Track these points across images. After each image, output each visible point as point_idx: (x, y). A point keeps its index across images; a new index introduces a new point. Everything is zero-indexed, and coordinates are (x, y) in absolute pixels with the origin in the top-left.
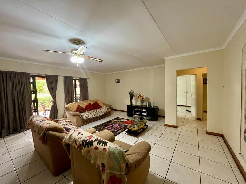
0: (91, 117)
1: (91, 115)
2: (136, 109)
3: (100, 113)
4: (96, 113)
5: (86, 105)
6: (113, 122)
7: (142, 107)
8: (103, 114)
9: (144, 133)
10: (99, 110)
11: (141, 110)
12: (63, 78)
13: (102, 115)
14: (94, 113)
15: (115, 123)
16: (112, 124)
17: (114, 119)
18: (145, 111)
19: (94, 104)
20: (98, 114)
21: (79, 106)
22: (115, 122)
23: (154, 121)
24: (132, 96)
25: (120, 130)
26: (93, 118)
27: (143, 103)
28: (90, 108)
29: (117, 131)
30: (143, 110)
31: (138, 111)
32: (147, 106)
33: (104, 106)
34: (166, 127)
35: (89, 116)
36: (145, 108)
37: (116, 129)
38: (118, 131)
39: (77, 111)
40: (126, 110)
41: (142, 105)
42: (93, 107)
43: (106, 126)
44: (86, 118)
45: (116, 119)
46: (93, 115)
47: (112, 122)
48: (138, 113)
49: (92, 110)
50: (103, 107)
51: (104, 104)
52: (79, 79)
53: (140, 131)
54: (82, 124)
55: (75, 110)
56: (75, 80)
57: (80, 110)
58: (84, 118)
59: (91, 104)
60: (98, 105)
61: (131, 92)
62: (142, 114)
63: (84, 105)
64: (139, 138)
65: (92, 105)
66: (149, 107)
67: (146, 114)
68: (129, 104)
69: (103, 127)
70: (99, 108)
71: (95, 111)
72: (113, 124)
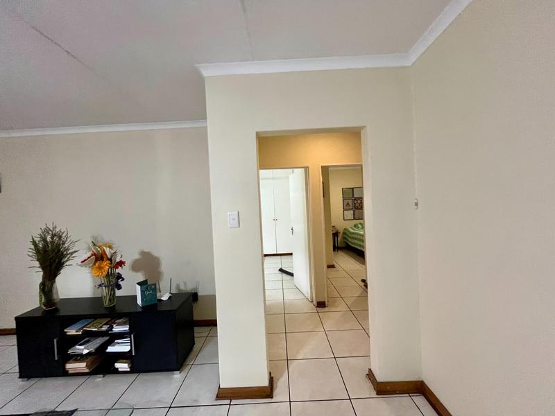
2: (72, 331)
18: (126, 329)
24: (51, 257)
27: (119, 287)
30: (117, 328)
32: (139, 302)
34: (224, 409)
41: (112, 296)
48: (85, 352)
62: (110, 349)
67: (127, 349)
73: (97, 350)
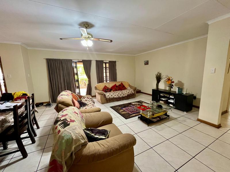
0: (113, 97)
1: (114, 95)
2: (162, 95)
3: (123, 94)
4: (119, 93)
5: (112, 86)
6: (134, 105)
7: (170, 93)
8: (126, 95)
9: (160, 123)
10: (123, 91)
11: (168, 96)
12: (95, 62)
13: (125, 97)
14: (117, 94)
15: (134, 106)
16: (130, 106)
17: (136, 102)
18: (173, 97)
19: (120, 85)
20: (121, 95)
21: (105, 86)
22: (135, 104)
23: (184, 111)
24: (159, 79)
25: (135, 114)
26: (116, 98)
27: (172, 88)
28: (115, 89)
29: (131, 114)
30: (171, 97)
31: (164, 97)
32: (177, 92)
33: (130, 88)
34: (199, 122)
35: (112, 95)
36: (174, 94)
37: (131, 112)
38: (133, 114)
39: (103, 90)
40: (151, 93)
41: (170, 90)
42: (118, 88)
43: (124, 107)
44: (109, 97)
45: (138, 102)
46: (115, 95)
47: (132, 104)
48: (164, 100)
49: (116, 90)
50: (128, 89)
51: (129, 86)
52: (108, 62)
53: (154, 120)
54: (105, 102)
55: (102, 89)
56: (106, 63)
57: (106, 89)
58: (107, 97)
59: (117, 85)
60: (124, 86)
61: (158, 75)
62: (169, 101)
63: (110, 86)
64: (150, 127)
65: (117, 87)
66: (178, 94)
67: (173, 102)
68: (155, 87)
69: (121, 108)
70: (124, 90)
71: (119, 92)
72: (132, 106)
73: (166, 100)
